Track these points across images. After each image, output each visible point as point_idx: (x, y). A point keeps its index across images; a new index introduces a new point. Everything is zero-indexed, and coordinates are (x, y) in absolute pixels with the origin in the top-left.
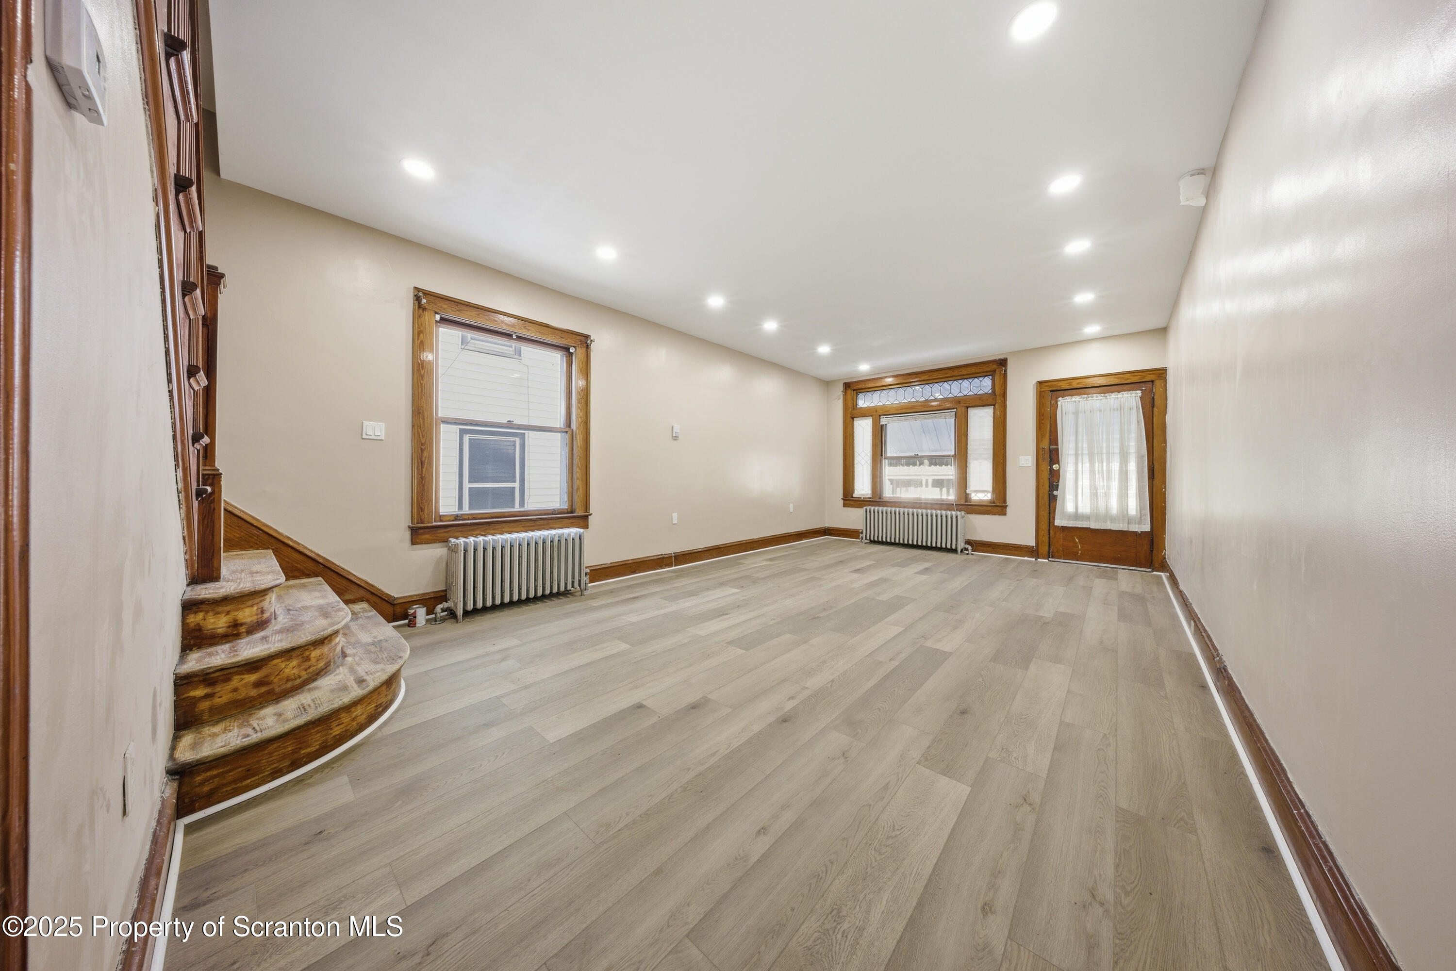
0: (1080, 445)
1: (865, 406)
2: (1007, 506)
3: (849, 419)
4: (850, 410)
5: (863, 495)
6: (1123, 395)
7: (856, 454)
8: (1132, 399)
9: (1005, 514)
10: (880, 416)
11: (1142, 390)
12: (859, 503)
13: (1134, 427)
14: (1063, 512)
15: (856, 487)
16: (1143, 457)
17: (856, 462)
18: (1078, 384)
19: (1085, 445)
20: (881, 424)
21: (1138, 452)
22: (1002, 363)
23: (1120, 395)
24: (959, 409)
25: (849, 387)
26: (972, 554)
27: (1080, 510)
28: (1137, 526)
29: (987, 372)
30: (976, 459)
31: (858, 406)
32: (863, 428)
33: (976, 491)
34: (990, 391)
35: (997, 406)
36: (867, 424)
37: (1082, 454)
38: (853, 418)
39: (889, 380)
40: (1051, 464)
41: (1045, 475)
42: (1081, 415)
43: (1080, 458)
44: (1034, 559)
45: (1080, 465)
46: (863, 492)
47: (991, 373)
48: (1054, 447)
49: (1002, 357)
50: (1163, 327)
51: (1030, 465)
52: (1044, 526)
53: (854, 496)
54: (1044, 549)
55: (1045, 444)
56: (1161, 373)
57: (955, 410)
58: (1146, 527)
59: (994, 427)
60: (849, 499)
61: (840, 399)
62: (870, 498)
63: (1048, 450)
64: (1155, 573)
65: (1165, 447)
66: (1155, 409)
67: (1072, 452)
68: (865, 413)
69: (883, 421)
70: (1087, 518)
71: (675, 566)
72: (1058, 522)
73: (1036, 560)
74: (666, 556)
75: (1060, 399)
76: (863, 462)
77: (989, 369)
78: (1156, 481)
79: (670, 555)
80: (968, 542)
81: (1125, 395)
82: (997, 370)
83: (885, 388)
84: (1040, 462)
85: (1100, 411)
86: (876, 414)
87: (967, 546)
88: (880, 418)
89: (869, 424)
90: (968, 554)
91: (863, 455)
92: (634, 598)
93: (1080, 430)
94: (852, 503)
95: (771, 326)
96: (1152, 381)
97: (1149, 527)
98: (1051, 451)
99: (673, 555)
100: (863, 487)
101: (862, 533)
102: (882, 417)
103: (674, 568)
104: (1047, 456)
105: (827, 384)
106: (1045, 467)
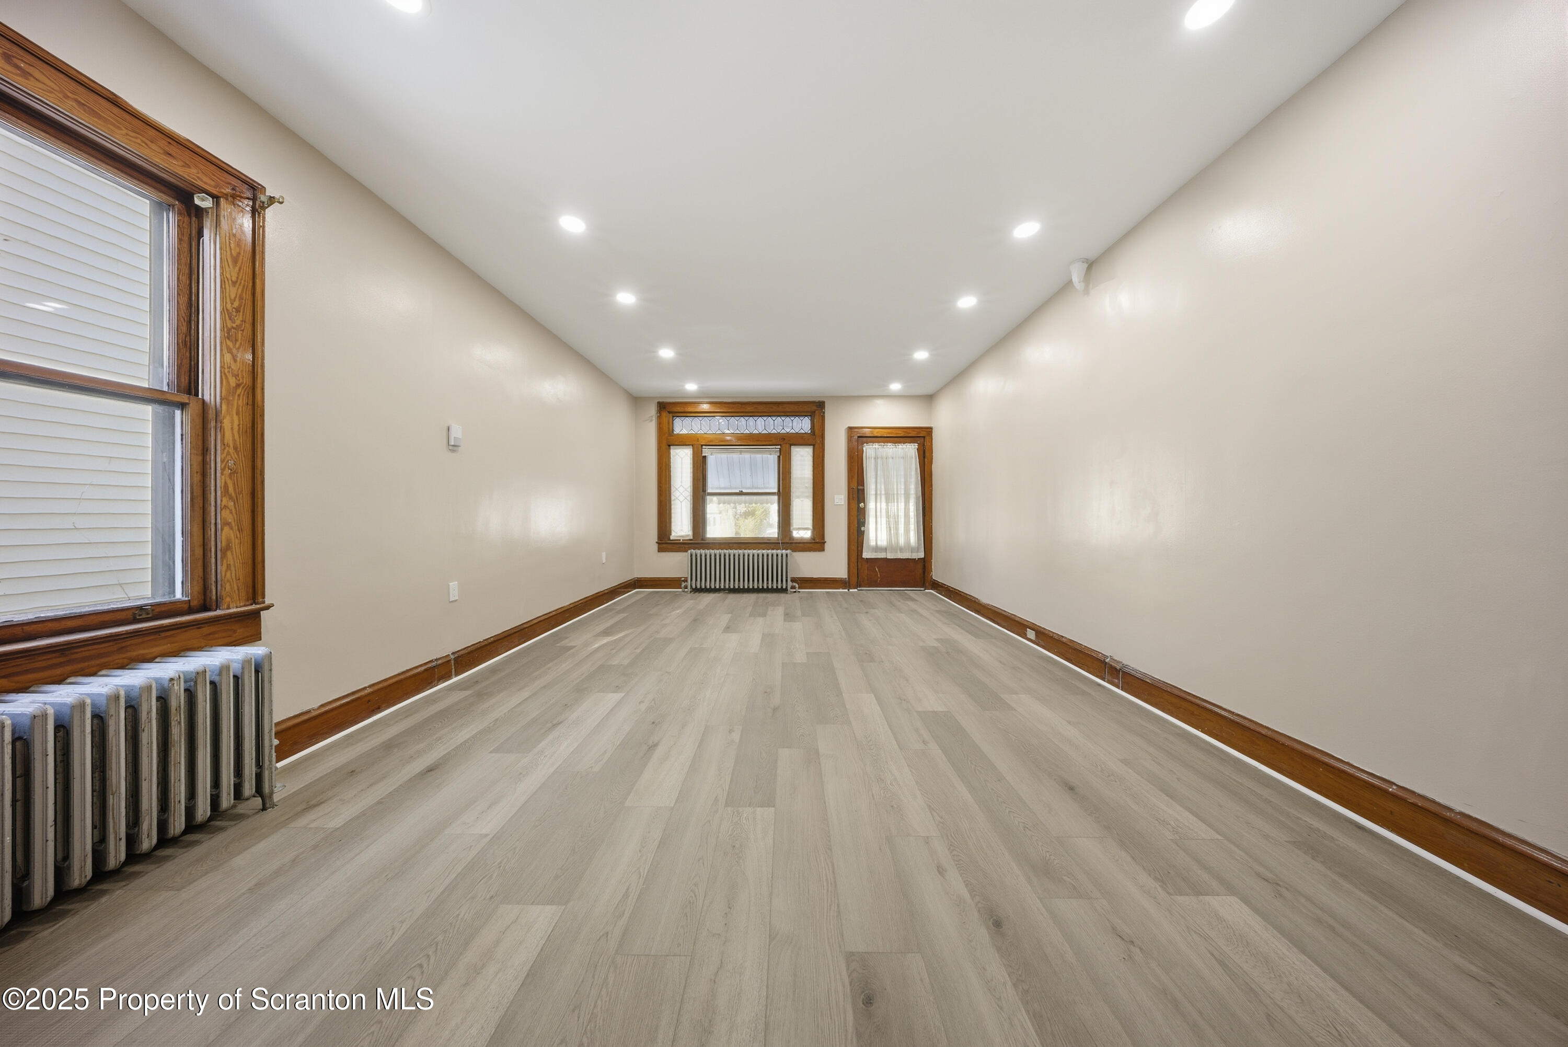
0: (879, 487)
1: (684, 432)
2: (826, 542)
3: (664, 447)
4: (666, 435)
5: (682, 536)
6: (906, 446)
7: (673, 489)
8: (910, 450)
9: (823, 550)
10: (702, 445)
11: (918, 443)
12: (678, 546)
13: (913, 473)
14: (869, 546)
15: (673, 528)
16: (919, 497)
17: (673, 498)
18: (877, 433)
19: (883, 487)
20: (703, 455)
21: (916, 494)
22: (821, 405)
23: (904, 446)
24: (784, 446)
25: (665, 408)
26: (799, 592)
27: (879, 543)
28: (916, 554)
29: (807, 412)
30: (798, 497)
31: (675, 433)
32: (682, 459)
33: (799, 529)
34: (810, 432)
35: (816, 446)
36: (686, 454)
37: (881, 494)
38: (669, 446)
39: (705, 407)
40: (859, 503)
41: (855, 512)
42: (879, 461)
43: (878, 497)
44: (847, 590)
45: (878, 504)
46: (683, 534)
47: (811, 415)
48: (861, 487)
49: (821, 400)
50: (930, 394)
51: (843, 503)
52: (854, 559)
53: (671, 538)
54: (854, 580)
55: (854, 485)
56: (928, 431)
57: (779, 447)
58: (922, 555)
59: (813, 467)
60: (665, 543)
61: (652, 421)
62: (691, 540)
63: (856, 490)
64: (926, 591)
65: (932, 490)
66: (926, 460)
67: (873, 492)
68: (682, 441)
69: (706, 452)
70: (885, 550)
71: (457, 674)
72: (866, 555)
73: (849, 590)
74: (440, 662)
75: (865, 444)
76: (681, 498)
77: (809, 410)
78: (927, 518)
79: (448, 659)
80: (793, 580)
81: (908, 446)
82: (817, 412)
83: (701, 415)
84: (851, 501)
85: (893, 458)
86: (697, 445)
87: (794, 584)
88: (702, 448)
89: (689, 453)
90: (795, 592)
91: (681, 489)
92: (430, 770)
93: (879, 473)
94: (669, 546)
95: (626, 298)
96: (924, 437)
97: (923, 553)
98: (858, 490)
99: (452, 657)
100: (681, 527)
101: (686, 581)
102: (704, 447)
103: (455, 680)
104: (855, 496)
105: (636, 400)
106: (854, 506)
